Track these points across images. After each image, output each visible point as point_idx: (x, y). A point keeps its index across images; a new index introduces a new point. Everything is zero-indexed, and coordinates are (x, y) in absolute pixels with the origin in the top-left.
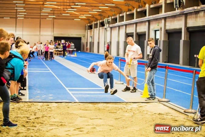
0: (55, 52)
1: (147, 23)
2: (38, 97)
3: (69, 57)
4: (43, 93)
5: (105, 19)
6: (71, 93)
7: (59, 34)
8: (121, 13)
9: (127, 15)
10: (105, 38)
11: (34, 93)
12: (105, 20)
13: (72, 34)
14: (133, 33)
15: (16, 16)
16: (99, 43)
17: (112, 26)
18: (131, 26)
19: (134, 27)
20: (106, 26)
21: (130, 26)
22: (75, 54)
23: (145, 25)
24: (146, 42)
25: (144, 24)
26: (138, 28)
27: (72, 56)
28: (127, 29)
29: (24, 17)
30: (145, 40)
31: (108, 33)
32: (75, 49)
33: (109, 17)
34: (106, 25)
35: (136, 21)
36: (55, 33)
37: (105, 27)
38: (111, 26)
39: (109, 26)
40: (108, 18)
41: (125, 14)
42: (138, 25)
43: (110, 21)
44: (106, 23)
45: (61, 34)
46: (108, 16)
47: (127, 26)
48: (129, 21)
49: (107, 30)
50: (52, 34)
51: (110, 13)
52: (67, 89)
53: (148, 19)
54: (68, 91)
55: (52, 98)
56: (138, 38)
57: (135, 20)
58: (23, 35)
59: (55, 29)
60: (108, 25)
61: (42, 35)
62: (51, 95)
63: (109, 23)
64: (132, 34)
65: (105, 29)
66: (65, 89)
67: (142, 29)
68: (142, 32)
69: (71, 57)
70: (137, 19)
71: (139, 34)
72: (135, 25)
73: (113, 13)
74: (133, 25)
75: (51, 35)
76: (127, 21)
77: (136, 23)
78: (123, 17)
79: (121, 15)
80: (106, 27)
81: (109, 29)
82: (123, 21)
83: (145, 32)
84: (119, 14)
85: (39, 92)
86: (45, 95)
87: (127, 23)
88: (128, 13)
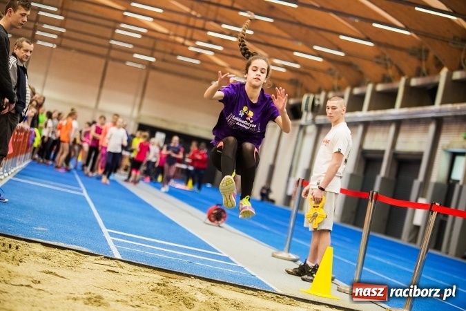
1: (432, 128)
5: (305, 97)
7: (156, 119)
8: (358, 85)
9: (374, 92)
10: (296, 155)
12: (306, 100)
13: (196, 127)
14: (383, 152)
15: (34, 35)
16: (272, 168)
17: (322, 122)
18: (382, 129)
19: (388, 132)
20: (307, 117)
21: (377, 128)
23: (426, 131)
24: (416, 184)
25: (421, 128)
26: (401, 138)
28: (368, 138)
29: (58, 42)
30: (416, 177)
31: (308, 142)
33: (319, 92)
34: (305, 114)
35: (399, 115)
36: (144, 112)
37: (302, 121)
38: (320, 119)
39: (313, 120)
40: (317, 96)
41: (369, 89)
42: (403, 128)
43: (319, 105)
44: (306, 109)
45: (163, 120)
46: (315, 88)
47: (370, 129)
48: (379, 112)
49: (305, 133)
50: (135, 113)
51: (325, 80)
53: (437, 113)
56: (394, 170)
57: (397, 111)
59: (146, 101)
60: (310, 116)
63: (315, 109)
64: (379, 155)
65: (302, 127)
67: (414, 142)
68: (410, 154)
70: (405, 110)
71: (401, 157)
72: (392, 129)
73: (336, 83)
74: (387, 128)
75: (131, 118)
76: (372, 113)
77: (399, 123)
78: (362, 97)
79: (357, 91)
80: (306, 120)
81: (311, 129)
82: (360, 109)
83: (421, 154)
84: (353, 86)
87: (370, 116)
88: (380, 87)
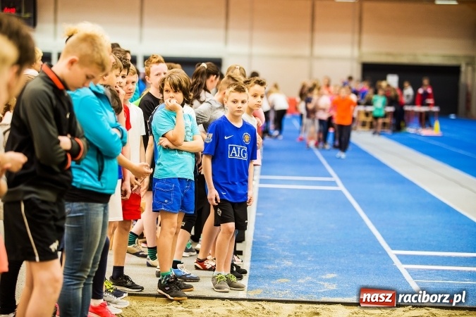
0: (363, 118)
2: (283, 280)
3: (414, 137)
4: (303, 269)
6: (407, 269)
7: (380, 54)
11: (270, 267)
13: (426, 55)
22: (437, 125)
27: (425, 132)
32: (435, 109)
36: (365, 49)
45: (388, 54)
50: (356, 53)
52: (392, 253)
54: (397, 262)
55: (333, 287)
58: (250, 56)
61: (319, 58)
62: (330, 276)
66: (386, 254)
69: (420, 138)
85: (290, 263)
86: (308, 273)
